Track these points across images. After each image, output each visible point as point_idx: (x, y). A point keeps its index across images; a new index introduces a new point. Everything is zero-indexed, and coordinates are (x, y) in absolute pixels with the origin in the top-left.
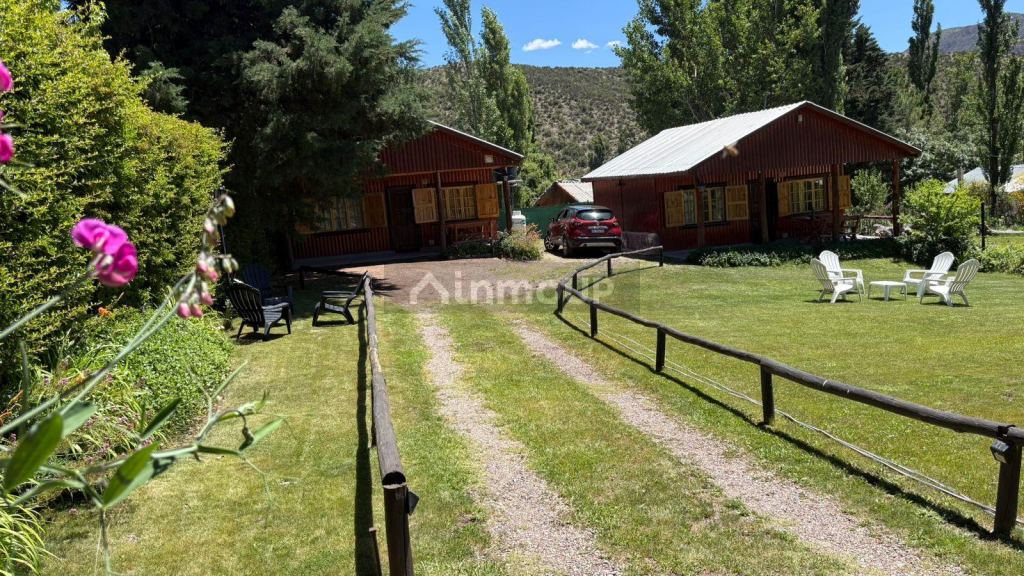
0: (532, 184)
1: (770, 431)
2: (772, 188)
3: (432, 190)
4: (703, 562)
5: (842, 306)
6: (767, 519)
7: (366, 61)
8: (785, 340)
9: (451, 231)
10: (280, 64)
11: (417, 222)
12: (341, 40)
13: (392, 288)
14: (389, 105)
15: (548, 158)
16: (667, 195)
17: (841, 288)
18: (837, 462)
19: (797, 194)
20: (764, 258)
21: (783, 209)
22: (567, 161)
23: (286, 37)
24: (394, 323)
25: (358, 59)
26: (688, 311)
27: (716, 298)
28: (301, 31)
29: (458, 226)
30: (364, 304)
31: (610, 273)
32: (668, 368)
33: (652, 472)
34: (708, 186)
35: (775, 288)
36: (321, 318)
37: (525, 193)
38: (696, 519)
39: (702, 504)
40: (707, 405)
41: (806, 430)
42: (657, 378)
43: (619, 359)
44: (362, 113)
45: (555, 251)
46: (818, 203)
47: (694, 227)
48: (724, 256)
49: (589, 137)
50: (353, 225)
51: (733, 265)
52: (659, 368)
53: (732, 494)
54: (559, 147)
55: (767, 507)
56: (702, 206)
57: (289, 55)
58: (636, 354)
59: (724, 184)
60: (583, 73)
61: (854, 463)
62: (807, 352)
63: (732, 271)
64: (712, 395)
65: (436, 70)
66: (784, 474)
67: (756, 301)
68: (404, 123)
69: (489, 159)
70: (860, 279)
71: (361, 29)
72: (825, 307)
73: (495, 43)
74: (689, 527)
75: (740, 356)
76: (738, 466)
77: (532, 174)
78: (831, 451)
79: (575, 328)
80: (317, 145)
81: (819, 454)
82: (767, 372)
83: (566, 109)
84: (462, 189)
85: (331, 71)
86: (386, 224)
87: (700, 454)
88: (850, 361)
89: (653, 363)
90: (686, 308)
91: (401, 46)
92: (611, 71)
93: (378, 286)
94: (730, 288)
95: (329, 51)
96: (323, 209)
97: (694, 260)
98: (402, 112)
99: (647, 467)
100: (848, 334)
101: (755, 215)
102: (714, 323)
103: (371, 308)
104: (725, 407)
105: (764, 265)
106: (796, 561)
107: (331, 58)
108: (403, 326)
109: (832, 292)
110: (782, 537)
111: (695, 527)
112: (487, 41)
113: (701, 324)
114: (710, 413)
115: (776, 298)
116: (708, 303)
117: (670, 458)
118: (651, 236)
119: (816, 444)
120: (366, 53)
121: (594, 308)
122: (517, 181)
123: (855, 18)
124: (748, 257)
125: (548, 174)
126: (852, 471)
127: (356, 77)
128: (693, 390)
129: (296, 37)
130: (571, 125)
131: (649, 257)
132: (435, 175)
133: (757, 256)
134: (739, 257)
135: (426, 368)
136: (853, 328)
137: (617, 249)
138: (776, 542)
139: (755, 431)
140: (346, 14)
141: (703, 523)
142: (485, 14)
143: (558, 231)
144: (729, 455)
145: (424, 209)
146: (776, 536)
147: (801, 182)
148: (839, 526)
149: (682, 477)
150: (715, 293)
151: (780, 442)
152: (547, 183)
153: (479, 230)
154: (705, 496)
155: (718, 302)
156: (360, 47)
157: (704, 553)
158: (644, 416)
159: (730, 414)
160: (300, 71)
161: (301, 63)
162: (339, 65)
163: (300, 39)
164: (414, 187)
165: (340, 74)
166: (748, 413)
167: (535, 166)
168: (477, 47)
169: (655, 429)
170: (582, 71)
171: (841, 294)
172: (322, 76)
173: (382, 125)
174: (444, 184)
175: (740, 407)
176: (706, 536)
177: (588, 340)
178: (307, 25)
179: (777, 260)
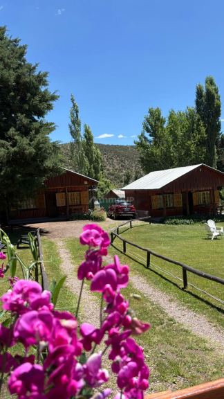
0: (102, 190)
1: (185, 291)
2: (190, 194)
3: (64, 194)
4: (159, 341)
5: (215, 241)
6: (182, 325)
7: (41, 149)
8: (194, 255)
9: (70, 210)
10: (8, 149)
11: (58, 205)
12: (31, 140)
13: (47, 232)
14: (48, 163)
15: (108, 180)
16: (152, 197)
17: (215, 234)
18: (208, 303)
19: (200, 197)
20: (188, 221)
21: (195, 203)
22: (115, 180)
23: (10, 139)
24: (48, 248)
25: (37, 148)
26: (159, 243)
27: (169, 237)
28: (16, 137)
29: (74, 208)
30: (37, 240)
31: (131, 227)
32: (151, 266)
33: (143, 308)
34: (167, 193)
35: (191, 233)
36: (20, 246)
37: (99, 193)
38: (158, 325)
39: (160, 319)
40: (165, 281)
41: (199, 291)
42: (147, 270)
43: (133, 262)
44: (38, 166)
45: (110, 217)
46: (208, 201)
47: (162, 209)
48: (173, 221)
49: (124, 171)
50: (32, 206)
51: (177, 224)
52: (148, 267)
53: (171, 315)
54: (113, 175)
55: (183, 320)
56: (165, 202)
57: (11, 145)
58: (140, 260)
59: (173, 193)
60: (122, 147)
61: (213, 303)
62: (201, 260)
63: (176, 226)
64: (166, 277)
65: (65, 145)
66: (189, 308)
67: (184, 239)
68: (54, 170)
69: (86, 183)
70: (222, 231)
71: (39, 137)
72: (209, 241)
73: (89, 137)
74: (155, 328)
75: (176, 263)
76: (174, 305)
77: (102, 186)
78: (206, 299)
79: (118, 250)
80: (21, 179)
81: (202, 300)
82: (185, 270)
83: (115, 161)
84: (75, 193)
85: (27, 152)
86: (45, 207)
87: (161, 300)
88: (216, 263)
89: (146, 264)
90: (159, 241)
91: (54, 143)
92: (132, 147)
93: (42, 232)
94: (175, 233)
95: (27, 144)
96: (21, 202)
97: (162, 222)
98: (53, 166)
99: (141, 306)
100: (216, 252)
101: (184, 205)
102: (169, 247)
103: (40, 241)
104: (170, 282)
105: (188, 224)
106: (191, 340)
107: (27, 147)
108: (52, 249)
109: (212, 235)
110: (187, 331)
111: (157, 328)
112: (86, 137)
113: (164, 248)
114: (165, 284)
115: (191, 237)
116: (167, 239)
117: (150, 302)
118: (147, 212)
119: (201, 296)
120: (41, 146)
121: (124, 242)
122: (96, 190)
123: (220, 132)
124: (182, 221)
125: (108, 186)
126: (213, 306)
127: (36, 154)
128: (160, 275)
129: (14, 139)
130: (117, 167)
131: (146, 220)
132: (65, 188)
133: (185, 221)
134: (178, 221)
135: (61, 266)
136: (218, 250)
137: (134, 217)
138: (184, 333)
139: (180, 291)
140: (34, 131)
141: (160, 326)
142: (85, 126)
143: (111, 210)
144: (171, 301)
145: (60, 200)
146: (185, 331)
147: (201, 193)
148: (207, 327)
149: (154, 309)
150: (169, 235)
151: (189, 295)
152: (107, 190)
153: (81, 209)
154: (161, 316)
155: (170, 239)
156: (39, 143)
157: (160, 338)
158: (142, 285)
159: (172, 284)
160: (15, 152)
161: (16, 149)
162: (31, 150)
163: (16, 140)
164: (56, 192)
165: (30, 153)
166: (178, 284)
167: (103, 183)
168: (82, 139)
169: (145, 291)
170: (121, 147)
171: (216, 236)
172: (23, 153)
173: (46, 171)
174: (68, 192)
175: (176, 282)
176: (160, 331)
177: (122, 255)
178: (18, 135)
179: (192, 222)
